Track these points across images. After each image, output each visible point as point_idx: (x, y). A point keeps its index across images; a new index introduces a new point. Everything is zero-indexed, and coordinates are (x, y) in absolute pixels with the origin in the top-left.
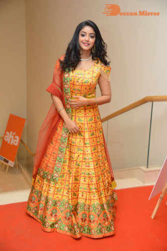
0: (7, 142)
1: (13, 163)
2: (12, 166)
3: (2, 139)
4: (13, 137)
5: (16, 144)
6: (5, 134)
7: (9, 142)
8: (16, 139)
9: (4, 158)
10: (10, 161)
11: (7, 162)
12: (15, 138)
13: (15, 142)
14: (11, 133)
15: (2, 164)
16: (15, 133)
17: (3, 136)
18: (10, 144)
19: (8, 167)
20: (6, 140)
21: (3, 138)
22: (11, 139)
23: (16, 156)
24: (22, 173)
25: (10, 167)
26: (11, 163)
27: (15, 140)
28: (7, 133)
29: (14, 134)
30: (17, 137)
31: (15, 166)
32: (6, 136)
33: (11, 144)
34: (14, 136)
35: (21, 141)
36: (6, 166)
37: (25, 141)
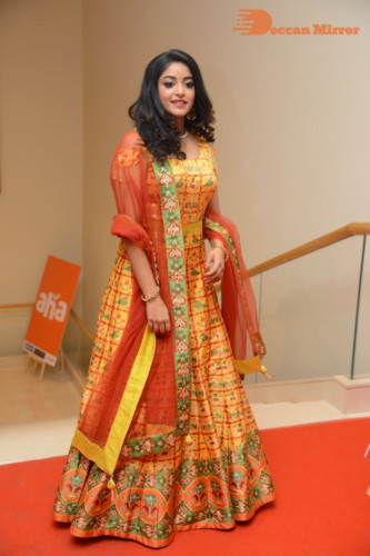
0: (41, 314)
1: (55, 358)
2: (53, 364)
3: (31, 308)
4: (54, 305)
5: (61, 319)
6: (39, 298)
7: (45, 315)
8: (61, 308)
9: (35, 347)
10: (48, 355)
11: (42, 355)
12: (58, 307)
13: (60, 315)
14: (51, 294)
15: (32, 361)
16: (59, 296)
17: (33, 301)
18: (47, 318)
19: (44, 366)
20: (39, 310)
21: (34, 306)
22: (50, 307)
23: (60, 345)
24: (72, 378)
25: (48, 367)
26: (50, 359)
27: (59, 311)
28: (43, 295)
29: (56, 298)
30: (63, 304)
31: (58, 364)
32: (40, 302)
33: (51, 318)
34: (57, 302)
35: (71, 312)
36: (40, 365)
37: (79, 314)
